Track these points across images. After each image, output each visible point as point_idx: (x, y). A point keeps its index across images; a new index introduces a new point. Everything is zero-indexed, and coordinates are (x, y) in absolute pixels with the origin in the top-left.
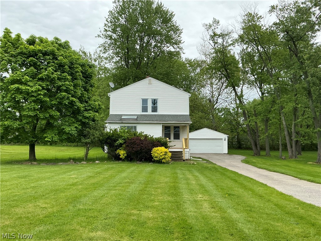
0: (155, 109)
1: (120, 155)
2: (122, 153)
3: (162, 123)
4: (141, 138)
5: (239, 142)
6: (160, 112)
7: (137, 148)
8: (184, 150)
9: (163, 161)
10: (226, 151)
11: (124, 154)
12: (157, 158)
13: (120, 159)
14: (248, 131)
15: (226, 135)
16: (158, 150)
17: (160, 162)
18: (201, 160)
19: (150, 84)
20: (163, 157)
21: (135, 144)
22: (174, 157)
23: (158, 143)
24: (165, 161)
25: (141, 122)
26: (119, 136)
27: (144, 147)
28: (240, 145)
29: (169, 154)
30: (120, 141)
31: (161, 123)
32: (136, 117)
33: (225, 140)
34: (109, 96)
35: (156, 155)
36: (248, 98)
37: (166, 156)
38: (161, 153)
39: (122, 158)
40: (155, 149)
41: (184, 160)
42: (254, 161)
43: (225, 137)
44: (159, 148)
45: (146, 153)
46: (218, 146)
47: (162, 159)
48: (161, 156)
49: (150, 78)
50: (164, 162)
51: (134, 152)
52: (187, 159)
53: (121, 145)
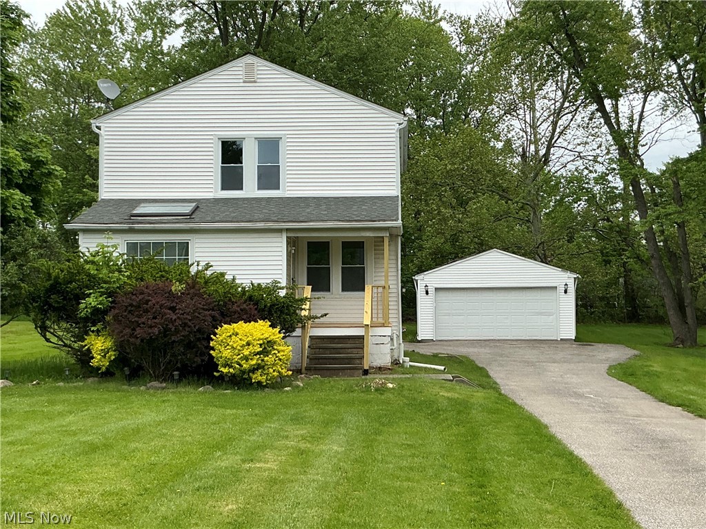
0: (269, 177)
1: (93, 358)
2: (100, 346)
3: (287, 230)
4: (173, 289)
5: (631, 296)
6: (291, 187)
7: (151, 327)
8: (367, 332)
9: (257, 377)
10: (568, 329)
11: (105, 352)
12: (231, 367)
13: (94, 372)
14: (652, 257)
15: (569, 274)
16: (237, 334)
17: (241, 381)
18: (442, 368)
19: (250, 80)
20: (254, 362)
21: (146, 311)
22: (325, 358)
23: (245, 306)
24: (263, 379)
25: (203, 225)
26: (93, 282)
27: (178, 322)
28: (634, 307)
29: (280, 348)
30: (93, 301)
31: (280, 231)
32: (187, 209)
33: (566, 292)
34: (97, 131)
35: (227, 353)
36: (655, 139)
37: (269, 359)
38: (248, 344)
39: (98, 368)
40: (224, 331)
41: (366, 372)
42: (657, 367)
43: (565, 279)
44: (241, 327)
45: (189, 346)
46: (541, 314)
47: (254, 370)
48: (246, 359)
49: (249, 59)
50: (259, 383)
51: (138, 342)
52: (380, 368)
53: (97, 315)
